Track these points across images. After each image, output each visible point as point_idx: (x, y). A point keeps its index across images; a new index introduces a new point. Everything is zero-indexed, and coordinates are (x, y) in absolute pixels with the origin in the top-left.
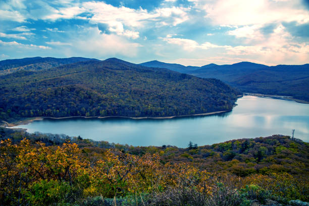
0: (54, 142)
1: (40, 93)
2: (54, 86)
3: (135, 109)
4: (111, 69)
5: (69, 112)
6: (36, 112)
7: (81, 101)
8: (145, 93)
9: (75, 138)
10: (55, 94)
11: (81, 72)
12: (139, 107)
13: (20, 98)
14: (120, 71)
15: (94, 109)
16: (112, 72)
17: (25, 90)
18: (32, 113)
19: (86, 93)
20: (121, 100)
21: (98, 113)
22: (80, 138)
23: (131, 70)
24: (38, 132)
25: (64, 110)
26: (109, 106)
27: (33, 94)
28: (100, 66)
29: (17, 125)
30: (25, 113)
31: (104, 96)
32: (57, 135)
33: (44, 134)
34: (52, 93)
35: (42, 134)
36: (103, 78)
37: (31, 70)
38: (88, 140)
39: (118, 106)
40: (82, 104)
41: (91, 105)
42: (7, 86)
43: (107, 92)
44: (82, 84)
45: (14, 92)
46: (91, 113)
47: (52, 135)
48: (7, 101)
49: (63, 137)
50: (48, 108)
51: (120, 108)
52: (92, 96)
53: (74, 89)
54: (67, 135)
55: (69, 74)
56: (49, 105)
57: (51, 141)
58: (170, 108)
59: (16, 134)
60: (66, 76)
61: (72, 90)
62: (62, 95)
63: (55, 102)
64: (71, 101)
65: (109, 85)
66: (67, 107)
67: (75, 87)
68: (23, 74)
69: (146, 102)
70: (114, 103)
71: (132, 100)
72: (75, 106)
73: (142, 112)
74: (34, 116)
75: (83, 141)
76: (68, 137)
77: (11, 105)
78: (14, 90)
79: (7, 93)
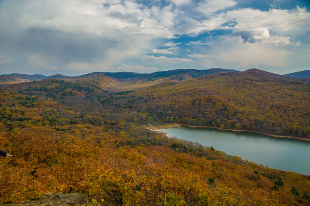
0: (188, 149)
1: (179, 102)
2: (192, 96)
3: (276, 126)
4: (251, 80)
5: (204, 122)
6: (176, 119)
7: (217, 112)
8: (289, 109)
9: (208, 148)
10: (193, 104)
11: (218, 83)
12: (281, 124)
13: (164, 105)
14: (260, 83)
15: (229, 121)
16: (251, 84)
17: (168, 98)
18: (172, 119)
19: (223, 105)
20: (260, 115)
21: (233, 126)
22: (212, 149)
23: (273, 81)
24: (175, 138)
25: (200, 119)
26: (245, 120)
27: (174, 103)
28: (239, 78)
29: (159, 128)
30: (166, 119)
31: (241, 109)
32: (191, 143)
33: (181, 140)
34: (190, 102)
35: (178, 140)
36: (241, 90)
37: (174, 81)
38: (220, 152)
39: (256, 121)
40: (217, 115)
41: (227, 117)
42: (154, 94)
43: (245, 105)
44: (219, 95)
45: (159, 100)
46: (226, 125)
47: (187, 142)
48: (154, 107)
49: (196, 145)
50: (186, 116)
51: (257, 122)
52: (228, 108)
53: (211, 100)
54: (200, 144)
55: (208, 85)
56: (187, 114)
57: (185, 148)
59: (158, 136)
60: (204, 87)
61: (209, 100)
62: (199, 104)
63: (192, 112)
64: (207, 111)
65: (248, 98)
66: (203, 117)
67: (212, 98)
68: (168, 85)
69: (291, 118)
70: (251, 117)
71: (273, 116)
72: (211, 117)
73: (284, 131)
74: (173, 122)
75: (215, 152)
76: (201, 146)
77: (157, 111)
78: (159, 98)
79: (154, 100)
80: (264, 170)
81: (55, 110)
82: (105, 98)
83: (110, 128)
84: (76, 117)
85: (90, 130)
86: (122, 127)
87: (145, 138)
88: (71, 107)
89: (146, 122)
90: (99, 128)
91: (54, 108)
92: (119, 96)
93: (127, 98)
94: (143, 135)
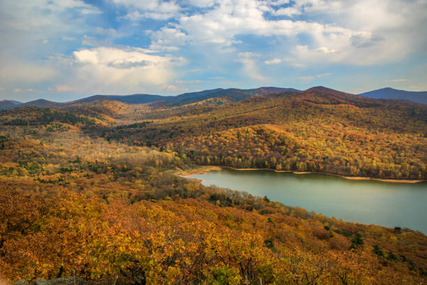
0: (233, 202)
2: (237, 127)
3: (350, 165)
4: (316, 103)
5: (254, 162)
6: (214, 159)
7: (271, 148)
8: (368, 141)
9: (260, 199)
10: (238, 137)
11: (272, 107)
12: (356, 161)
15: (289, 160)
16: (316, 108)
17: (202, 130)
18: (209, 160)
19: (278, 138)
20: (329, 150)
21: (294, 167)
22: (266, 200)
23: (345, 103)
24: (214, 186)
25: (248, 159)
26: (310, 157)
28: (299, 99)
29: (192, 173)
30: (201, 159)
31: (304, 143)
32: (237, 192)
33: (222, 189)
34: (233, 135)
35: (219, 189)
36: (303, 116)
37: (210, 106)
38: (277, 203)
39: (324, 159)
40: (272, 152)
41: (285, 154)
42: (183, 125)
43: (308, 137)
45: (190, 133)
46: (284, 166)
47: (231, 191)
49: (244, 195)
50: (229, 155)
51: (326, 160)
52: (286, 141)
53: (262, 131)
55: (257, 110)
56: (230, 152)
57: (228, 199)
58: (412, 167)
59: (189, 185)
60: (253, 113)
61: (260, 132)
62: (246, 138)
63: (238, 148)
64: (258, 147)
65: (312, 126)
66: (252, 155)
67: (263, 128)
68: (201, 111)
69: (369, 153)
70: (318, 153)
71: (346, 151)
72: (263, 155)
73: (361, 170)
74: (211, 164)
75: (270, 203)
76: (250, 196)
77: (187, 149)
78: (190, 131)
79: (183, 134)
80: (337, 226)
81: (38, 152)
82: (112, 133)
83: (121, 175)
84: (70, 162)
85: (91, 180)
86: (138, 174)
87: (171, 187)
88: (62, 148)
89: (172, 165)
90: (105, 177)
91: (35, 149)
92: (132, 129)
93: (144, 131)
94: (169, 183)
